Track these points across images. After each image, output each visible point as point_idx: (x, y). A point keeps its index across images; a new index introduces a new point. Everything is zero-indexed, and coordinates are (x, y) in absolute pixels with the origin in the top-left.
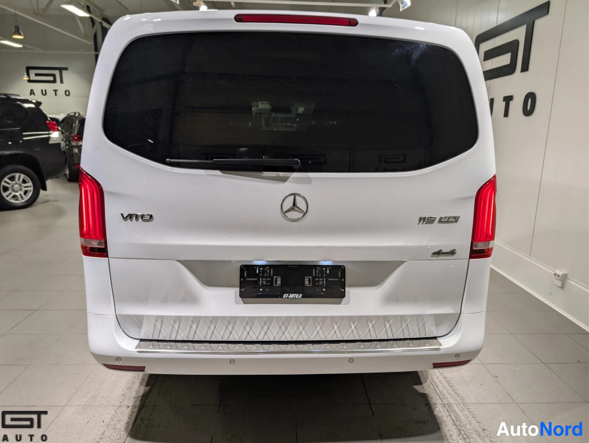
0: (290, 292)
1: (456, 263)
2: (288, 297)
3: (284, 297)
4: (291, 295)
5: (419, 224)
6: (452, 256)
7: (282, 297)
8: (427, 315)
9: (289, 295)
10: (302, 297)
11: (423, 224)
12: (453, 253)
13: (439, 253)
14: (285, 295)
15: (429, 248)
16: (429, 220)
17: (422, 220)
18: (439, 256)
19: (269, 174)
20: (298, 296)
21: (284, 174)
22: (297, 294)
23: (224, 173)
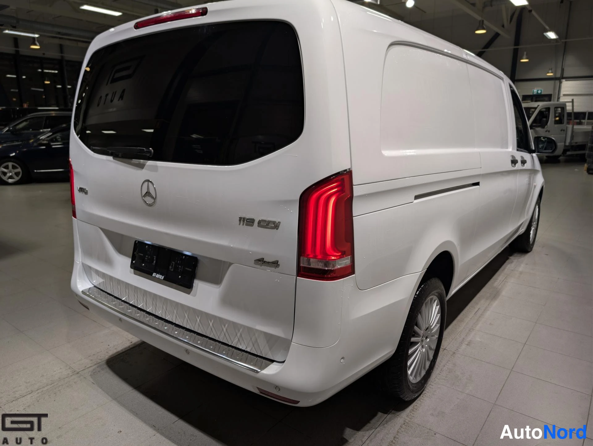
0: (157, 273)
1: (281, 278)
2: (155, 276)
3: (153, 275)
4: (157, 275)
5: (240, 224)
6: (275, 268)
7: (152, 275)
8: (257, 330)
9: (156, 275)
10: (163, 279)
11: (243, 225)
12: (275, 264)
13: (261, 261)
14: (154, 273)
15: (251, 253)
16: (250, 222)
17: (242, 220)
18: (262, 265)
19: (135, 161)
20: (161, 277)
21: (143, 162)
22: (160, 275)
23: (114, 159)
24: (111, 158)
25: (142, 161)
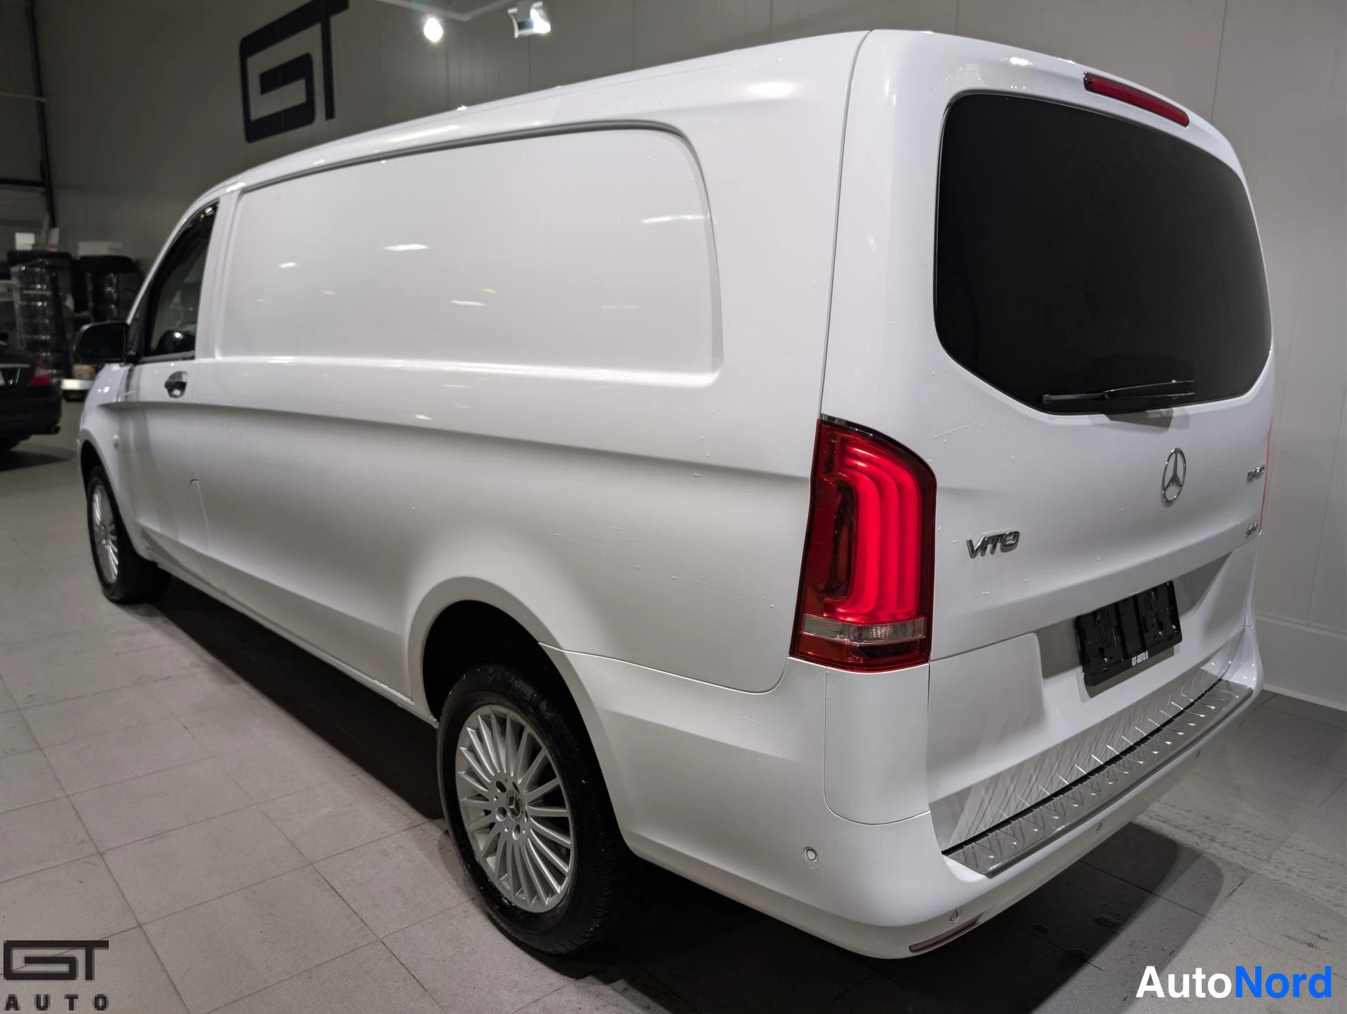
2: (1137, 662)
3: (1133, 665)
9: (1137, 659)
10: (1149, 657)
14: (1133, 659)
19: (1153, 413)
20: (1143, 656)
21: (1167, 412)
22: (1144, 653)
23: (1111, 419)
24: (1102, 418)
25: (1162, 410)
